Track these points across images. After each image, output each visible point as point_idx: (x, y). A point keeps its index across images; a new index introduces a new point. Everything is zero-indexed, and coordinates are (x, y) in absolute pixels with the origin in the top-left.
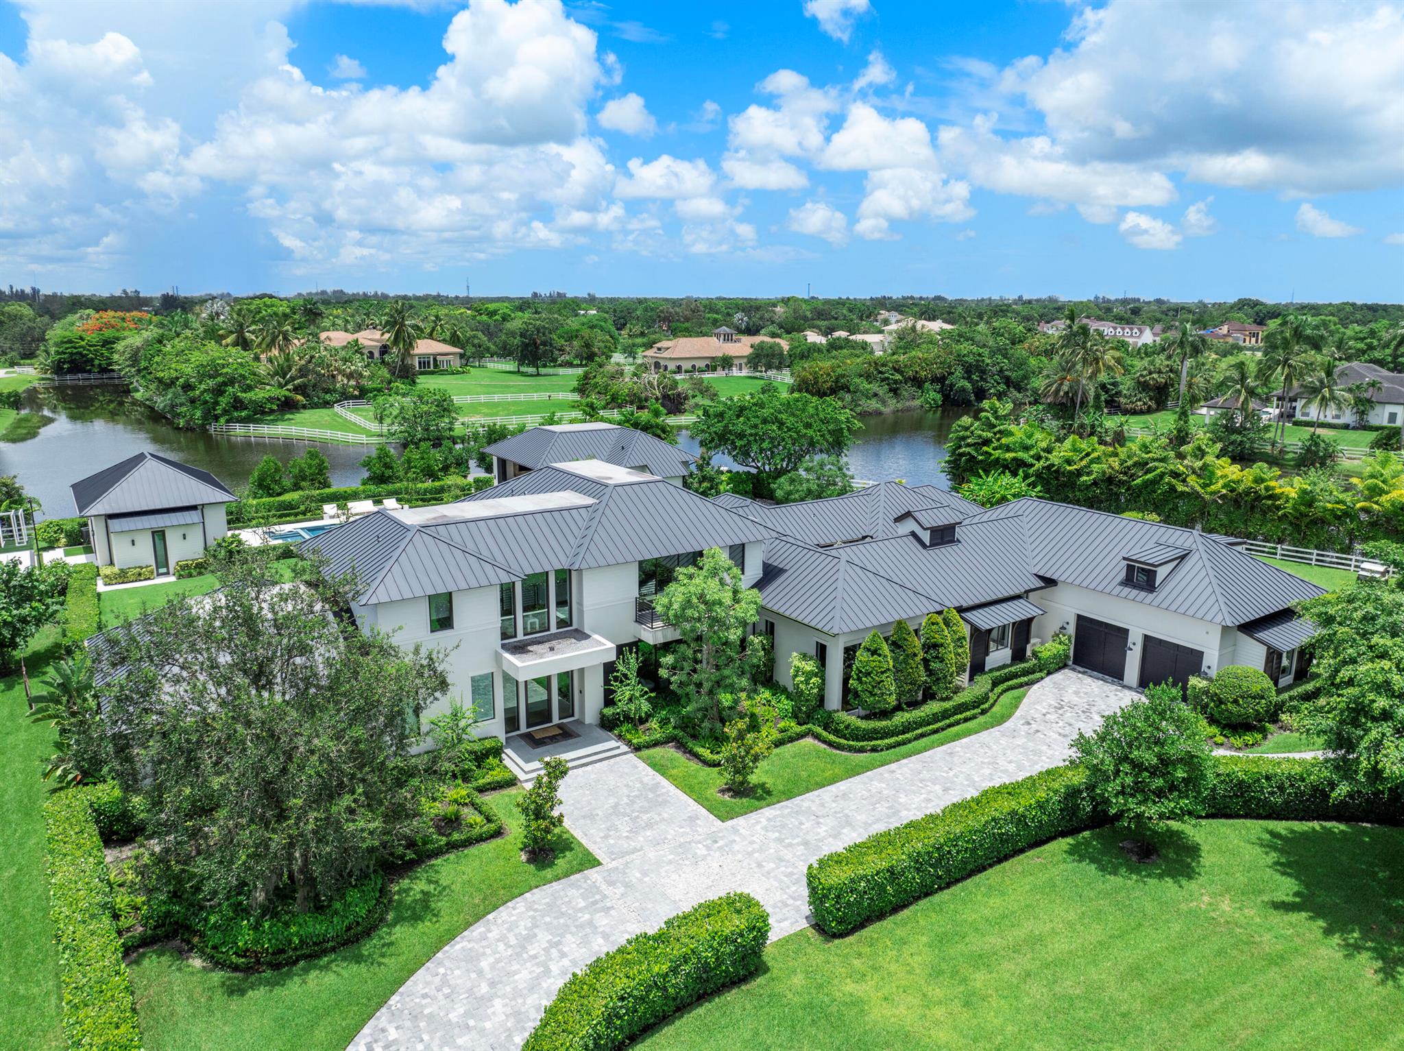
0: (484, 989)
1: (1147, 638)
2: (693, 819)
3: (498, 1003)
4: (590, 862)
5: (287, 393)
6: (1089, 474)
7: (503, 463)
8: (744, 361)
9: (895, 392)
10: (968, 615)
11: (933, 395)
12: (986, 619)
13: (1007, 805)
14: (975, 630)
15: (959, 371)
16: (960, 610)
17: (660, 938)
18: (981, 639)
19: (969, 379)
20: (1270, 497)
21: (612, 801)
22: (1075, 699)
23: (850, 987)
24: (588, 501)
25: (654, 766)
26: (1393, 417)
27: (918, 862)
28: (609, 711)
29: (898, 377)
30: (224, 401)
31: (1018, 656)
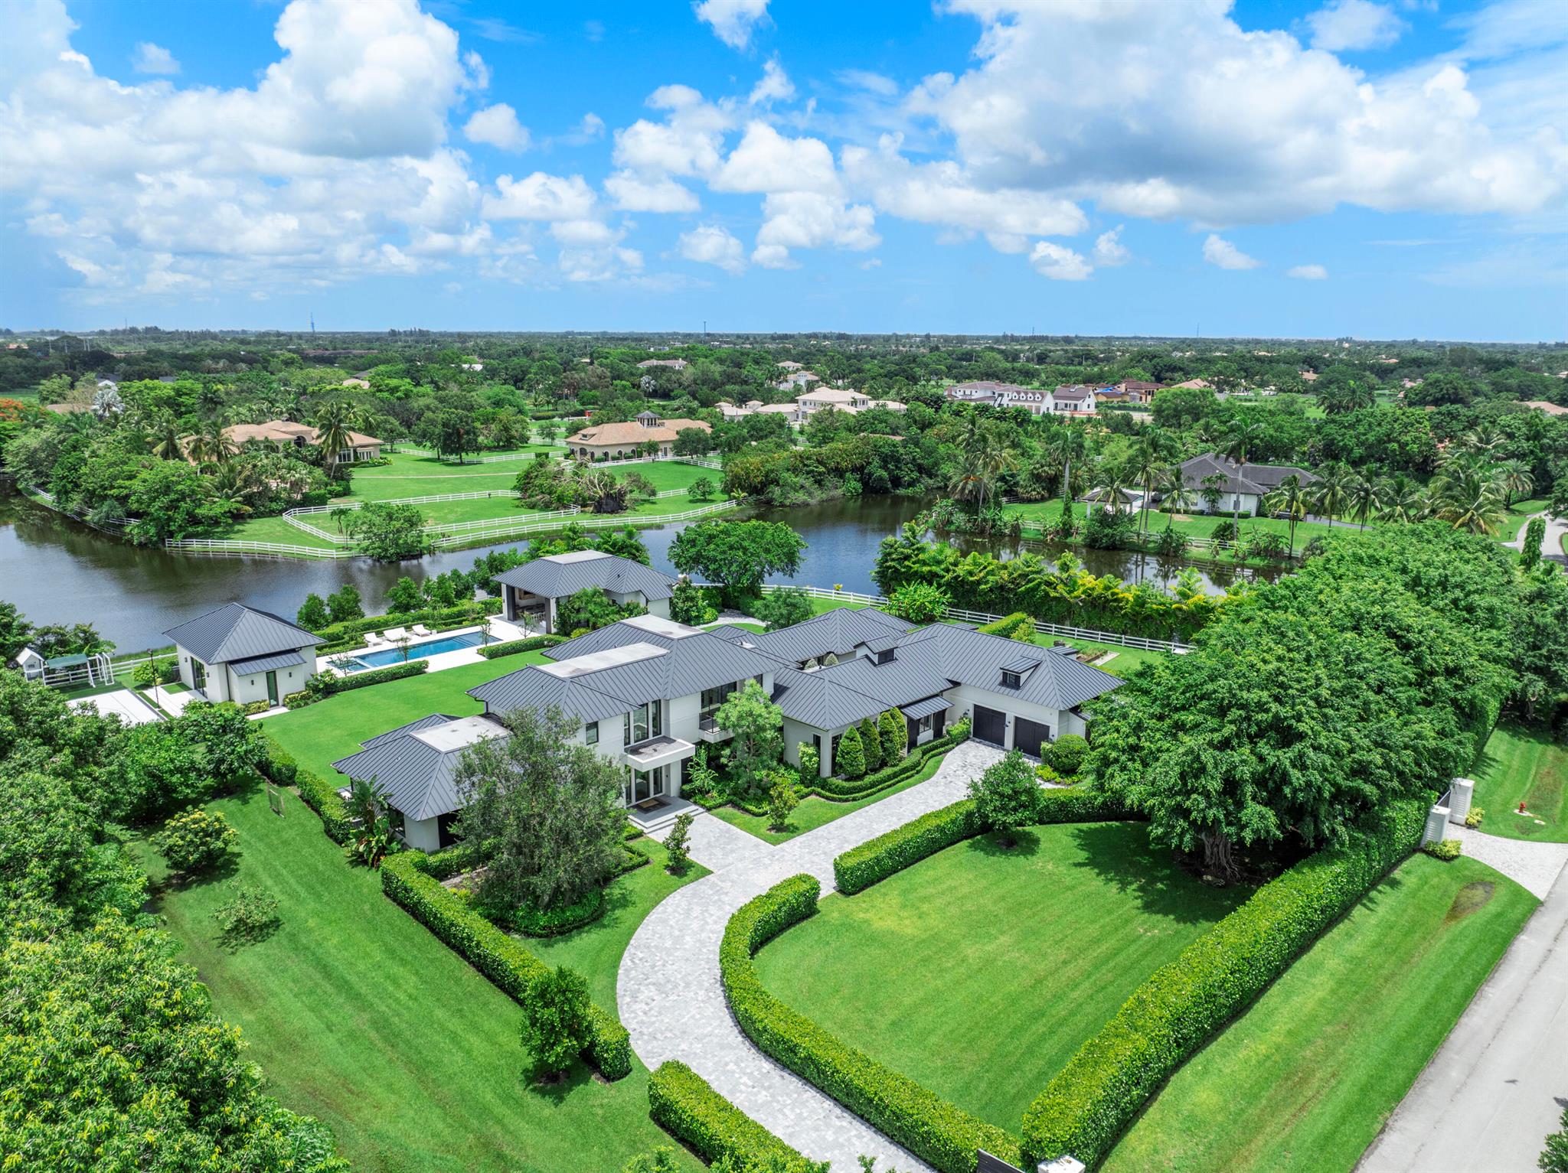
0: (677, 933)
1: (1017, 719)
2: (757, 846)
3: (687, 938)
4: (706, 872)
5: (238, 505)
6: (987, 582)
7: (511, 590)
8: (670, 446)
9: (819, 483)
10: (905, 710)
11: (854, 484)
12: (918, 712)
13: (935, 822)
14: (910, 720)
15: (876, 462)
16: (900, 707)
17: (768, 896)
18: (914, 725)
19: (885, 467)
20: (1116, 600)
21: (705, 840)
22: (974, 760)
23: (862, 915)
24: (663, 651)
25: (723, 818)
26: (1237, 504)
27: (890, 854)
28: (687, 787)
29: (822, 469)
30: (179, 517)
31: (938, 734)
